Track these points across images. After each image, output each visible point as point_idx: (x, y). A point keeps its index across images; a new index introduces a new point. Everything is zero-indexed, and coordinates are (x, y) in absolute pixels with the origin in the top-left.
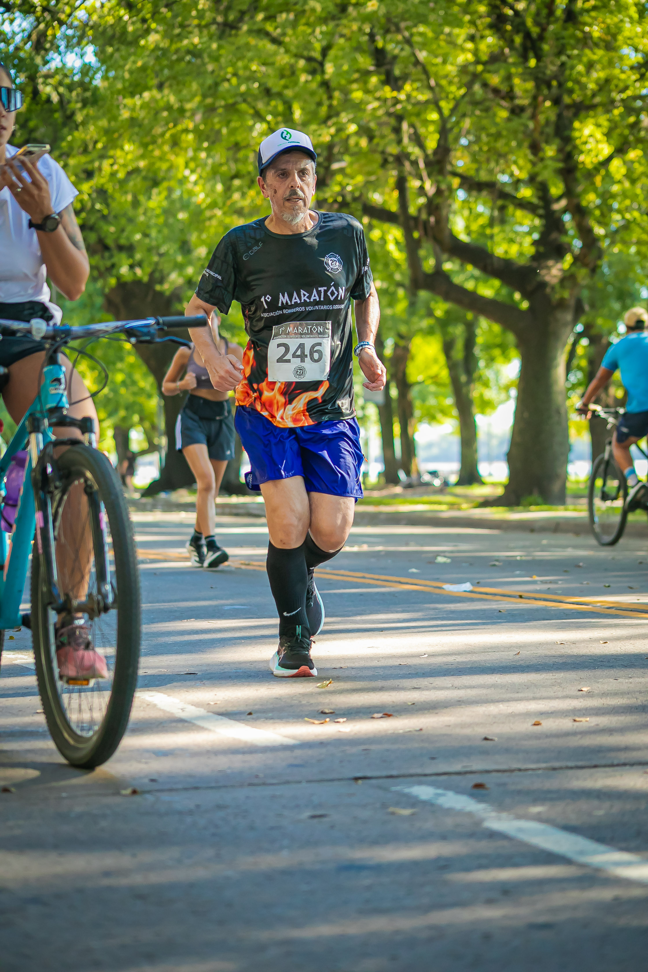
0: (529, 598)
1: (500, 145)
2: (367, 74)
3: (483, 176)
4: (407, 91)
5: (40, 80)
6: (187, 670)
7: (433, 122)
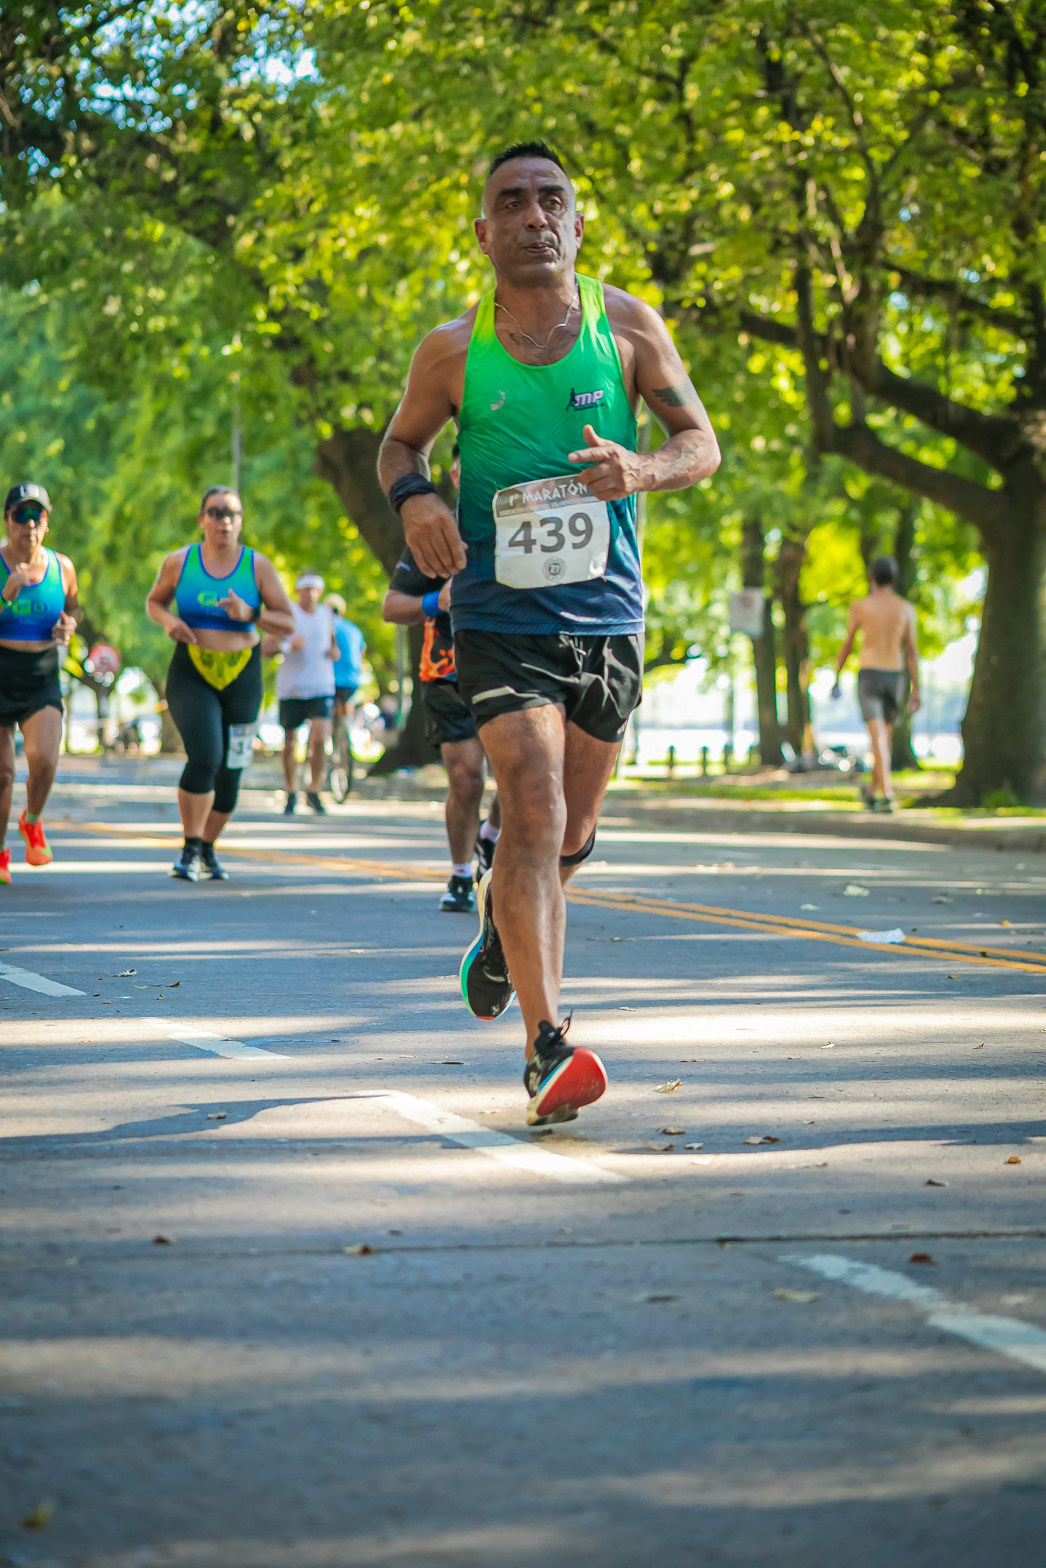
0: (998, 958)
1: (964, 221)
2: (752, 101)
3: (936, 272)
4: (815, 131)
5: (224, 103)
6: (447, 1058)
7: (856, 182)
